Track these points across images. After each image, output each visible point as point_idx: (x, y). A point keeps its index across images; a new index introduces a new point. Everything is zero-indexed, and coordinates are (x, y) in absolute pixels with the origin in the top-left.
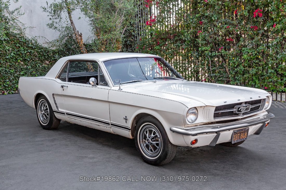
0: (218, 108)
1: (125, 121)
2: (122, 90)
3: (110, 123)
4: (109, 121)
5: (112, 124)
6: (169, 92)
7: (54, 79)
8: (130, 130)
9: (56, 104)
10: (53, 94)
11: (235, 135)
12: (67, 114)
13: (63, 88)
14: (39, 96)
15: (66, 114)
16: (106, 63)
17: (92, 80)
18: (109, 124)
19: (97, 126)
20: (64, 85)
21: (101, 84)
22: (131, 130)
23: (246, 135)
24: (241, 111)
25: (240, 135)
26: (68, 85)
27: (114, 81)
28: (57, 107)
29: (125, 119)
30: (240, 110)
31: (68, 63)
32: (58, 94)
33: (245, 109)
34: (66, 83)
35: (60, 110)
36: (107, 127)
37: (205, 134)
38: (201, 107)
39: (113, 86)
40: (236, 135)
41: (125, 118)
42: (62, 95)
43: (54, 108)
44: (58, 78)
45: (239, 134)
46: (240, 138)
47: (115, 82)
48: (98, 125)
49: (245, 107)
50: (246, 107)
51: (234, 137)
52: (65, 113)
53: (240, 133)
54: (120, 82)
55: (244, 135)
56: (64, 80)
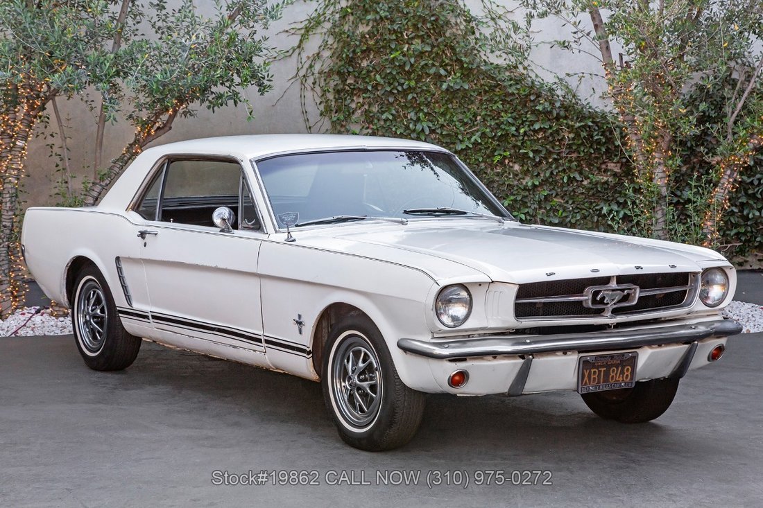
0: (526, 290)
1: (297, 327)
2: (294, 241)
3: (261, 337)
4: (261, 333)
5: (267, 342)
6: (409, 247)
7: (123, 213)
8: (309, 353)
9: (124, 288)
10: (118, 259)
11: (590, 372)
12: (154, 317)
13: (143, 238)
14: (80, 267)
15: (150, 317)
16: (264, 164)
17: (221, 213)
18: (260, 341)
19: (231, 348)
20: (149, 229)
21: (246, 226)
22: (311, 355)
23: (629, 373)
24: (605, 301)
25: (607, 374)
26: (159, 230)
27: (280, 218)
28: (128, 297)
29: (297, 322)
30: (603, 298)
31: (162, 165)
32: (132, 256)
33: (617, 299)
34: (156, 225)
35: (137, 306)
36: (255, 351)
37: (490, 358)
38: (480, 285)
39: (276, 232)
40: (592, 371)
41: (297, 319)
42: (143, 260)
43: (120, 301)
44: (133, 210)
45: (603, 369)
46: (606, 381)
47: (282, 220)
48: (235, 347)
49: (619, 292)
50: (623, 290)
51: (586, 374)
52: (150, 315)
53: (608, 367)
54: (296, 219)
55: (622, 372)
56: (149, 215)
